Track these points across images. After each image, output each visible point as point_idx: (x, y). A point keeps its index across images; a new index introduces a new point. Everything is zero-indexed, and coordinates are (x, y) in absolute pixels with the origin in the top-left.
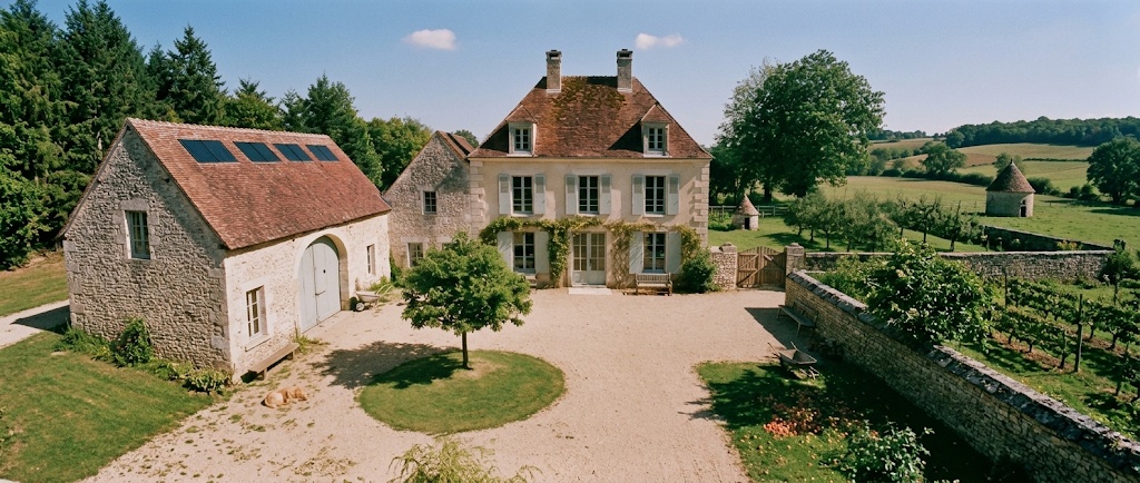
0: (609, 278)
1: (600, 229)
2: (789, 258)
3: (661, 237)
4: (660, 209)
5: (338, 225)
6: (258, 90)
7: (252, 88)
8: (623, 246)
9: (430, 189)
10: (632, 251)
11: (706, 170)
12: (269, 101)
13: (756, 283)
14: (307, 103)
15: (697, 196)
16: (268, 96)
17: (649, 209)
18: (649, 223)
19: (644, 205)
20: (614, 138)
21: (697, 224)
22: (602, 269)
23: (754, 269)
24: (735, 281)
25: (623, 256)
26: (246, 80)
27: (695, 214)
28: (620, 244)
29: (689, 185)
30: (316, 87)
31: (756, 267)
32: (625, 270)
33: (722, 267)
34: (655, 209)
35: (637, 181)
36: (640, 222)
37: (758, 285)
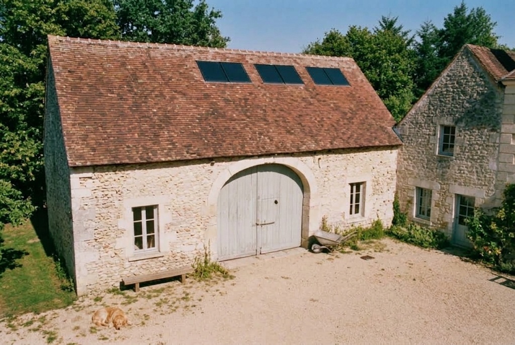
5: (292, 154)
6: (396, 26)
7: (391, 24)
9: (448, 121)
12: (405, 34)
14: (442, 33)
16: (403, 30)
26: (386, 16)
30: (453, 15)
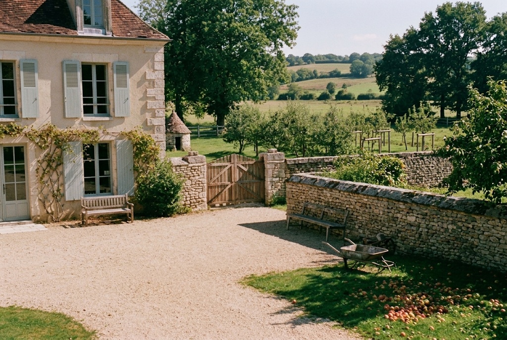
0: (36, 208)
1: (16, 140)
2: (268, 166)
3: (104, 149)
4: (103, 110)
8: (54, 163)
10: (68, 168)
11: (160, 57)
13: (230, 200)
15: (151, 92)
17: (88, 110)
18: (91, 129)
19: (82, 104)
20: (30, 10)
21: (152, 128)
22: (23, 196)
23: (227, 183)
24: (205, 200)
25: (54, 177)
27: (148, 115)
28: (49, 160)
29: (137, 76)
31: (230, 180)
32: (58, 196)
33: (189, 182)
34: (95, 110)
35: (69, 68)
36: (77, 127)
37: (232, 203)
